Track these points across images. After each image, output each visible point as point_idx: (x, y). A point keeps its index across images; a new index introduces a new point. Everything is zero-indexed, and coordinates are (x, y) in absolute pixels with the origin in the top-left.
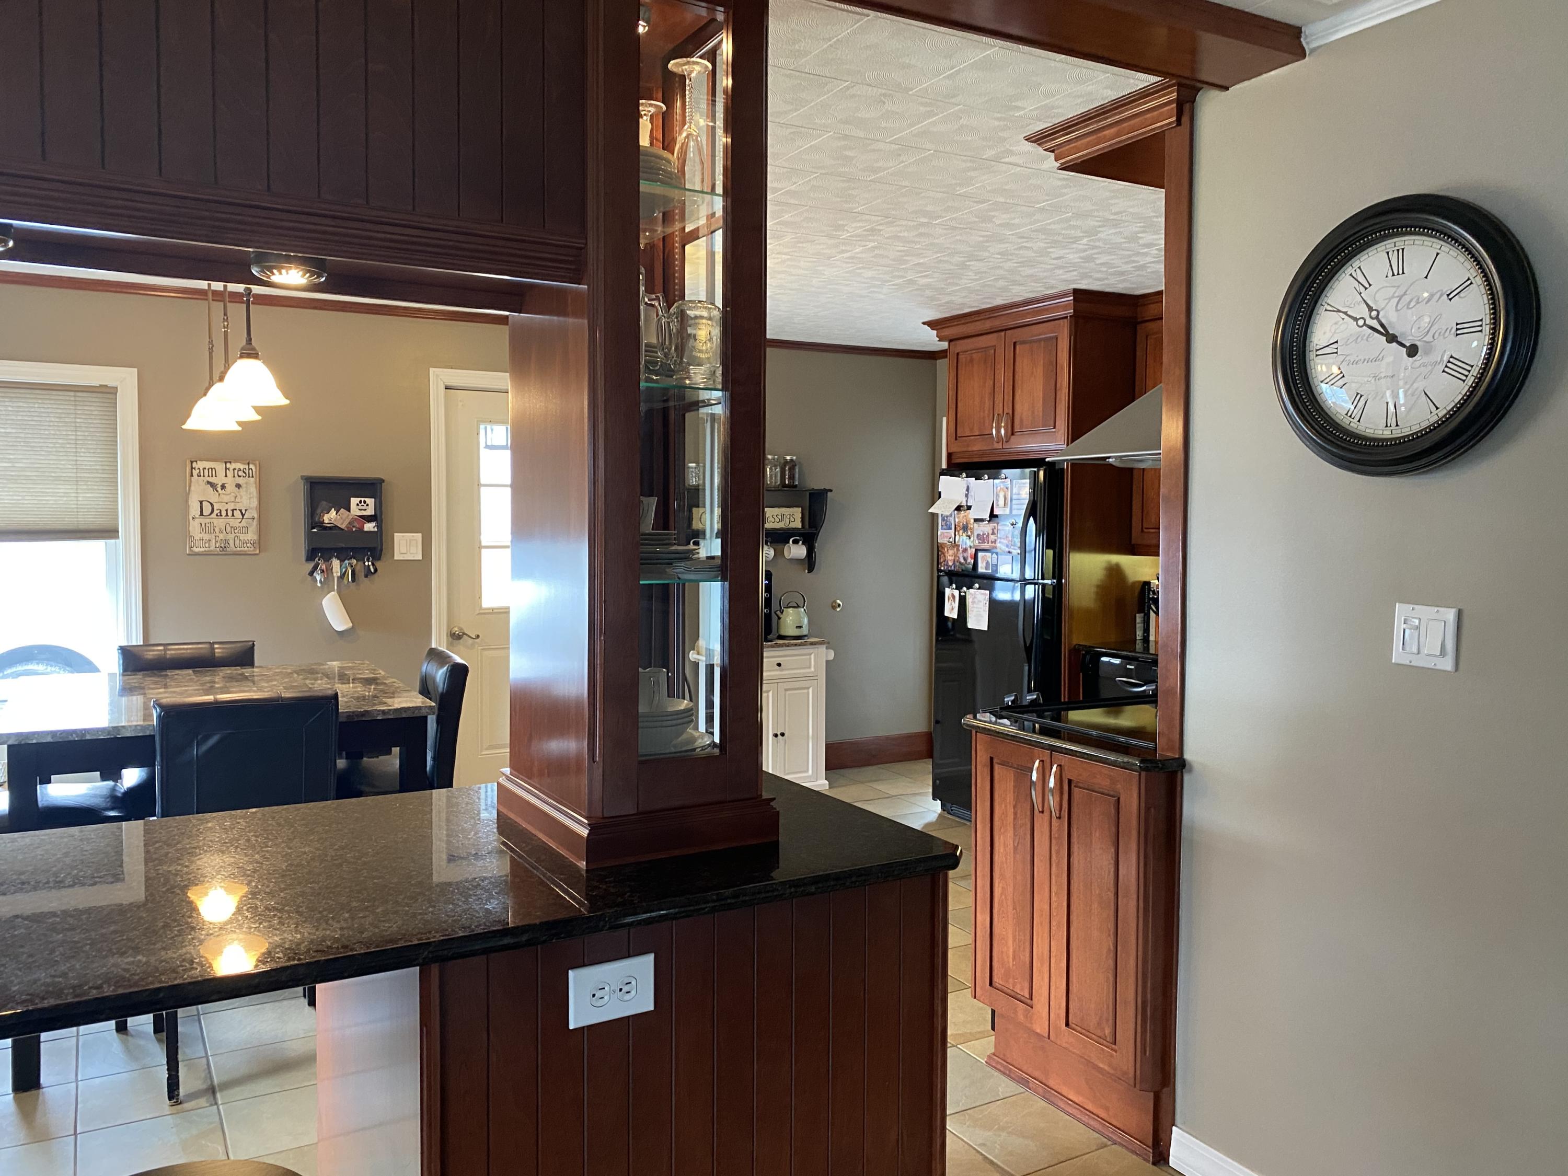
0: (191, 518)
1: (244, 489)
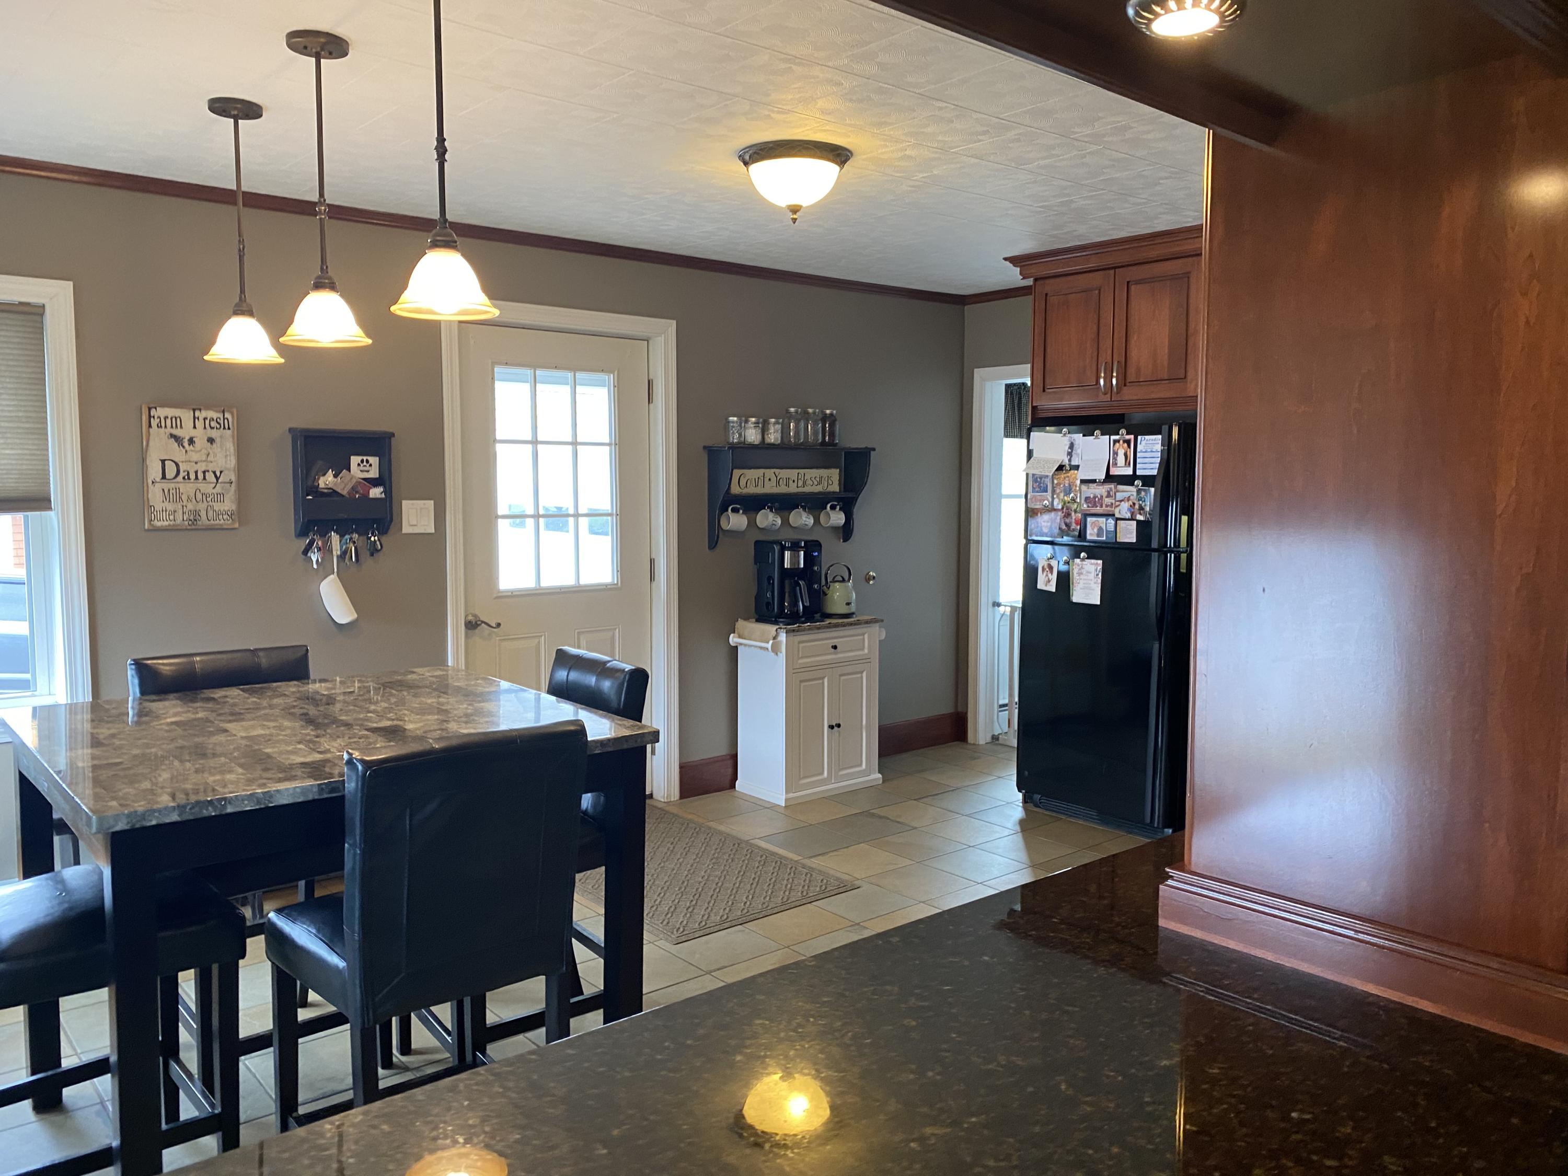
0: (150, 482)
1: (219, 445)
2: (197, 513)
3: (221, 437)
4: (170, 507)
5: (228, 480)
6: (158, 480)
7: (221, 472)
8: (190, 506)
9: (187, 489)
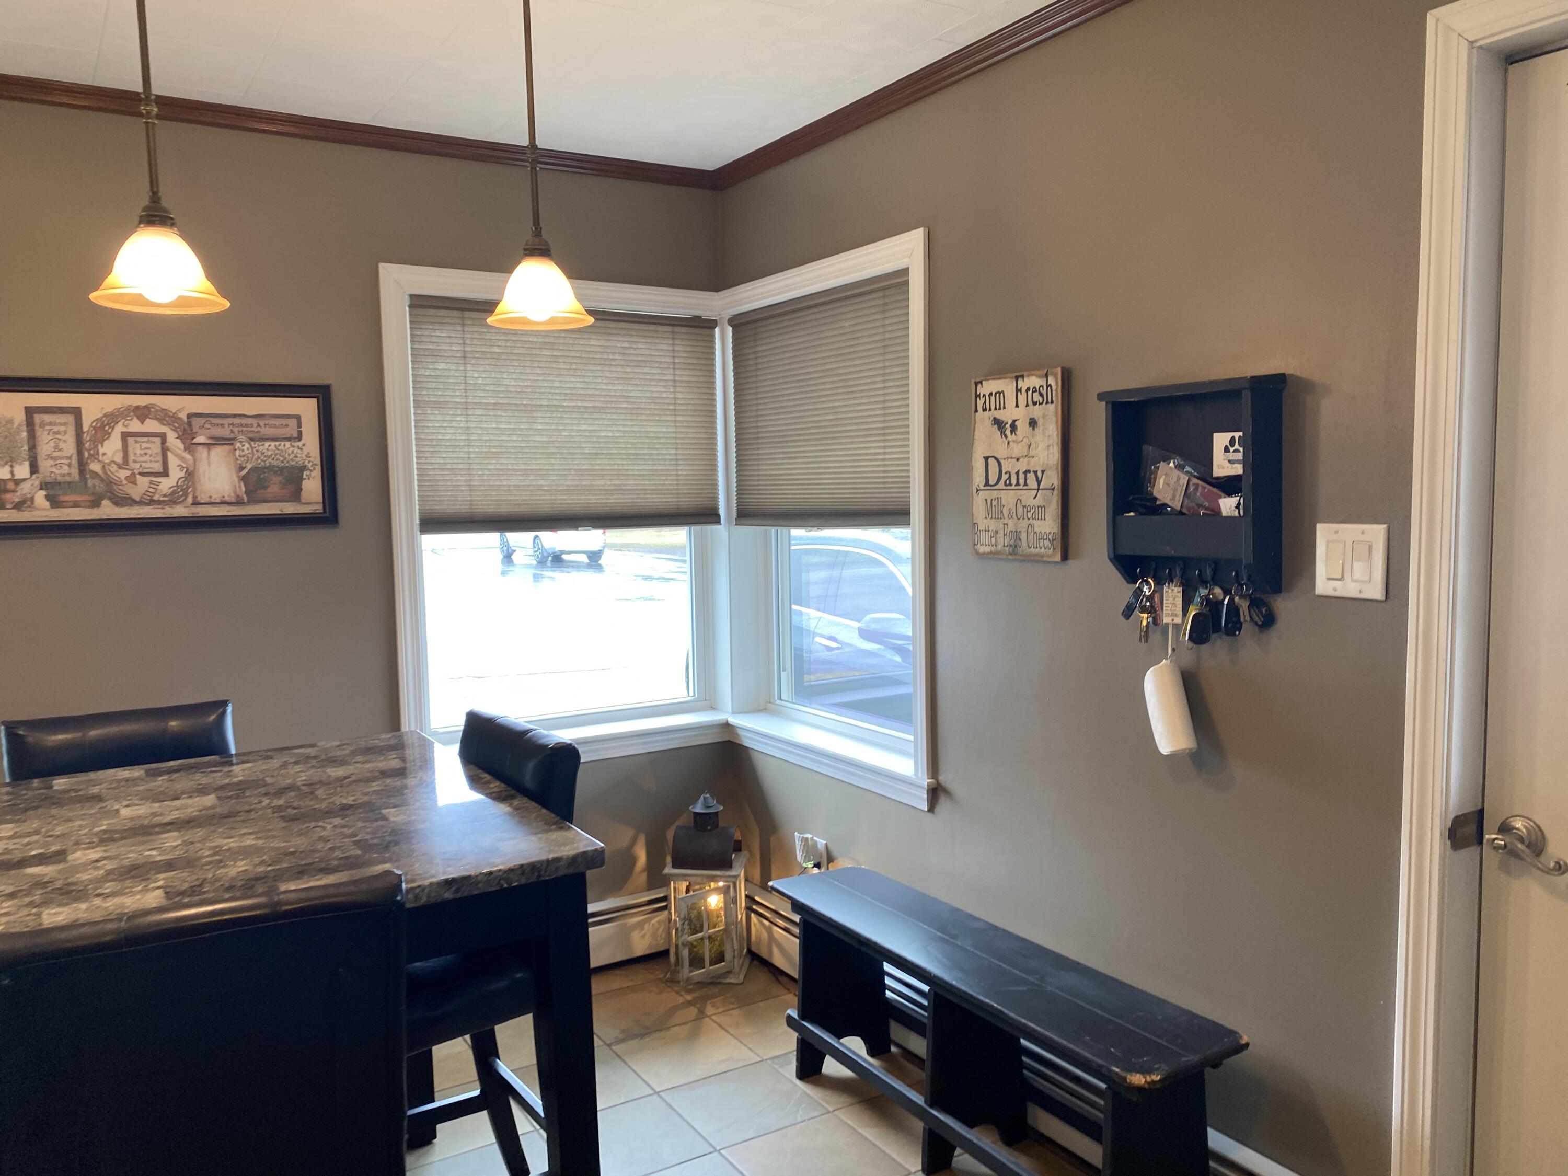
0: (975, 491)
1: (1041, 431)
2: (1016, 534)
3: (1044, 417)
4: (993, 525)
5: (1049, 486)
6: (982, 487)
7: (1043, 472)
8: (1011, 526)
9: (1008, 497)
